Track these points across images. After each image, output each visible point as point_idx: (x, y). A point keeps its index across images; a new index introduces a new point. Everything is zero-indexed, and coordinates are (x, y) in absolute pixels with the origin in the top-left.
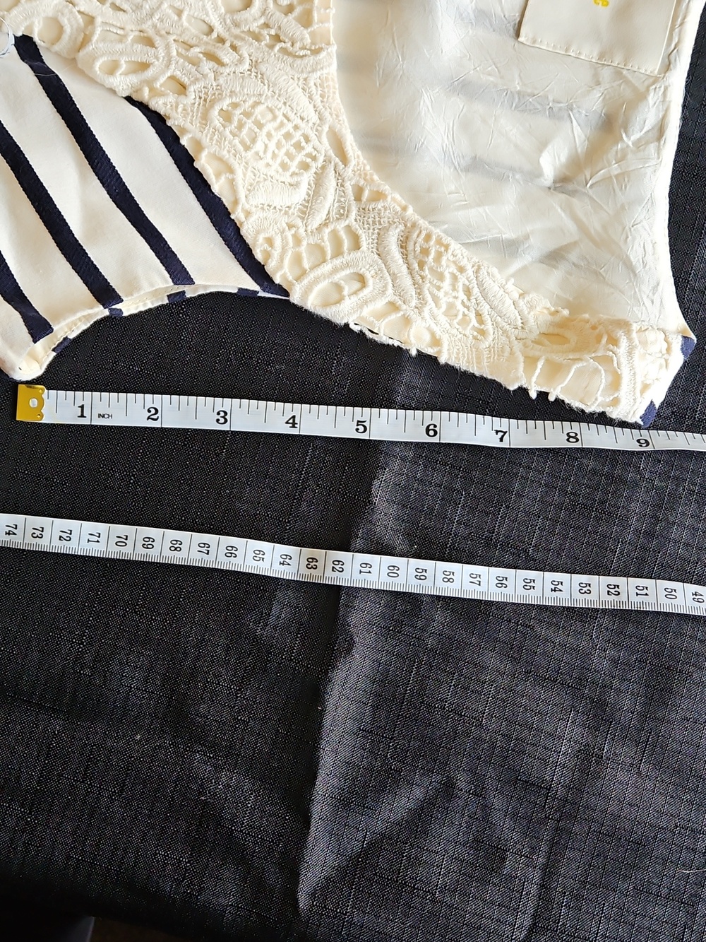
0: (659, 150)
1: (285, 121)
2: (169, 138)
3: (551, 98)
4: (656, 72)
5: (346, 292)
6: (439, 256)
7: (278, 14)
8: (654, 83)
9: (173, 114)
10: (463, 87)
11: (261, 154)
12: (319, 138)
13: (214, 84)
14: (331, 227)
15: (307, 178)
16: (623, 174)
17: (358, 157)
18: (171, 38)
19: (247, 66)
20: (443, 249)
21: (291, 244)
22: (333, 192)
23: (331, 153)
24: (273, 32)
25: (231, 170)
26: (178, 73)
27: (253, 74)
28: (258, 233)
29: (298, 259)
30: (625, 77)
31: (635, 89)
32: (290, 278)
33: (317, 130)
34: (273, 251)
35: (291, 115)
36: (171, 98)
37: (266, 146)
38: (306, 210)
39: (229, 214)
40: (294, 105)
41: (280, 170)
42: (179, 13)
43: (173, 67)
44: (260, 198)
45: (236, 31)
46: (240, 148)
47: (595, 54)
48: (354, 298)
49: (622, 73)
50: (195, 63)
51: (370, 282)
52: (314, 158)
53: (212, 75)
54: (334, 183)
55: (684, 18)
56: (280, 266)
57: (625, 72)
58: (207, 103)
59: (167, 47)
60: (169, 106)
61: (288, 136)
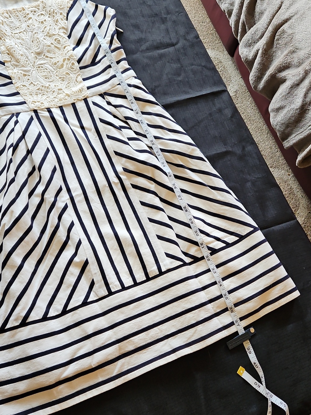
2: (69, 11)
7: (40, 10)
24: (43, 9)
25: (68, 2)
26: (59, 14)
36: (63, 14)
45: (47, 14)
50: (56, 13)
53: (56, 10)
58: (61, 9)
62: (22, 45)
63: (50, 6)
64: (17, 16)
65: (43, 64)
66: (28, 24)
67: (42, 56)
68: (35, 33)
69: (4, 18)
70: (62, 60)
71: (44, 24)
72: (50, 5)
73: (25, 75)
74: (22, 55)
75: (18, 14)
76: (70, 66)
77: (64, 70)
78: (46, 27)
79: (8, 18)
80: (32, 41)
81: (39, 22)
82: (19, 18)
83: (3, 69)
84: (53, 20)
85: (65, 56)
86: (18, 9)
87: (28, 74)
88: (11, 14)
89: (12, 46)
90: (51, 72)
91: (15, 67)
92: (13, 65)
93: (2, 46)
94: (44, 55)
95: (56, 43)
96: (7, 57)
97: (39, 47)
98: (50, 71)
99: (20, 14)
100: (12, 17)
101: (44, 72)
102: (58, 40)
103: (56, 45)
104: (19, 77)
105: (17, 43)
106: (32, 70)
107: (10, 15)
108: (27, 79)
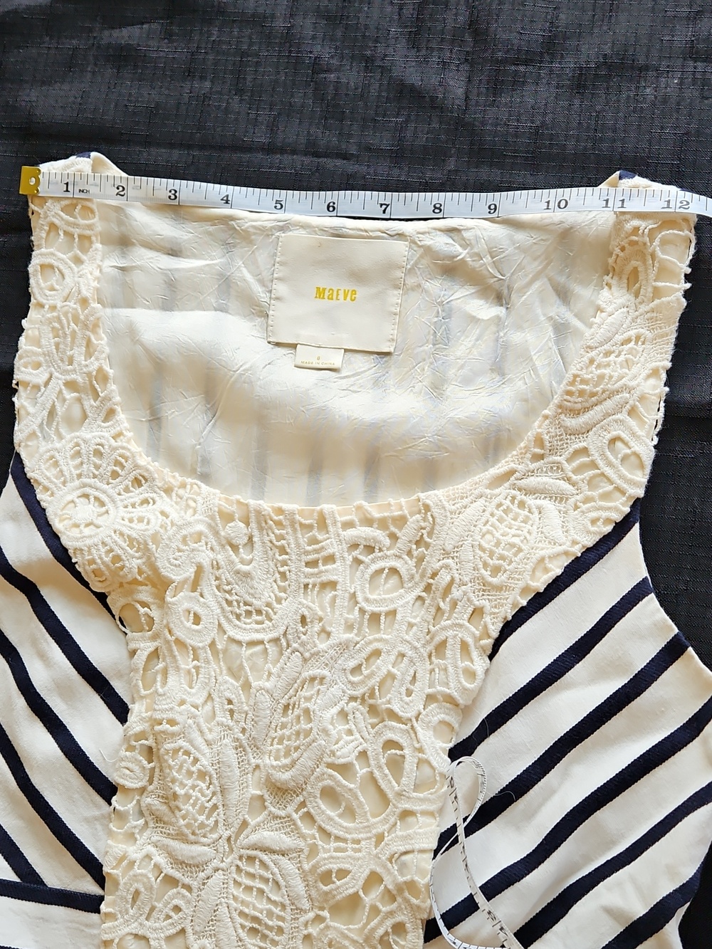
0: (468, 229)
1: (490, 523)
2: (522, 616)
3: (436, 319)
4: (406, 243)
5: (628, 451)
6: (584, 382)
7: (398, 545)
8: (415, 243)
9: (502, 615)
10: (437, 388)
11: (522, 538)
12: (497, 496)
13: (470, 585)
14: (570, 474)
15: (531, 501)
16: (490, 253)
17: (506, 462)
18: (432, 629)
19: (450, 561)
20: (578, 379)
21: (593, 504)
22: (539, 479)
23: (507, 485)
24: (414, 547)
25: (542, 560)
26: (466, 616)
27: (455, 554)
28: (589, 532)
29: (605, 496)
30: (413, 266)
31: (421, 257)
32: (624, 499)
33: (491, 498)
34: (603, 516)
35: (484, 520)
36: (487, 619)
37: (513, 536)
38: (560, 498)
39: (577, 558)
40: (475, 518)
41: (531, 522)
42: (411, 625)
43: (461, 622)
44: (558, 534)
45: (417, 578)
46: (521, 555)
47: (396, 292)
48: (632, 444)
49: (410, 269)
50: (454, 604)
51: (614, 433)
52: (514, 498)
53: (463, 588)
54: (532, 478)
55: (361, 230)
56: (616, 509)
57: (409, 267)
58: (486, 587)
59: (444, 629)
60: (495, 620)
61: (501, 520)
62: (232, 712)
63: (446, 554)
64: (283, 551)
65: (273, 852)
66: (306, 613)
67: (290, 809)
68: (313, 679)
69: (223, 546)
70: (367, 872)
71: (379, 630)
72: (449, 548)
73: (171, 881)
74: (202, 775)
75: (292, 541)
76: (381, 931)
77: (346, 937)
78: (377, 653)
79: (235, 548)
80: (286, 707)
81: (362, 611)
82: (284, 563)
83: (96, 819)
84: (431, 627)
85: (385, 867)
86: (297, 517)
87: (187, 881)
88: (261, 529)
89: (175, 728)
90: (288, 909)
91: (151, 824)
92: (146, 813)
93: (142, 697)
94: (303, 804)
95: (383, 761)
96: (136, 768)
97: (293, 763)
98: (288, 902)
99: (298, 545)
100: (258, 545)
101: (261, 892)
102: (398, 752)
103: (377, 774)
104: (137, 893)
105: (215, 696)
106: (216, 863)
107: (251, 538)
108: (170, 906)
